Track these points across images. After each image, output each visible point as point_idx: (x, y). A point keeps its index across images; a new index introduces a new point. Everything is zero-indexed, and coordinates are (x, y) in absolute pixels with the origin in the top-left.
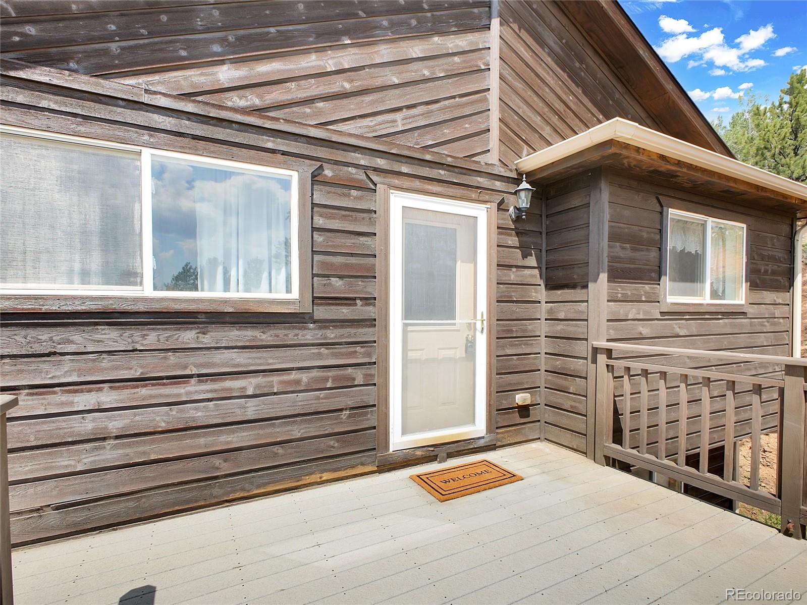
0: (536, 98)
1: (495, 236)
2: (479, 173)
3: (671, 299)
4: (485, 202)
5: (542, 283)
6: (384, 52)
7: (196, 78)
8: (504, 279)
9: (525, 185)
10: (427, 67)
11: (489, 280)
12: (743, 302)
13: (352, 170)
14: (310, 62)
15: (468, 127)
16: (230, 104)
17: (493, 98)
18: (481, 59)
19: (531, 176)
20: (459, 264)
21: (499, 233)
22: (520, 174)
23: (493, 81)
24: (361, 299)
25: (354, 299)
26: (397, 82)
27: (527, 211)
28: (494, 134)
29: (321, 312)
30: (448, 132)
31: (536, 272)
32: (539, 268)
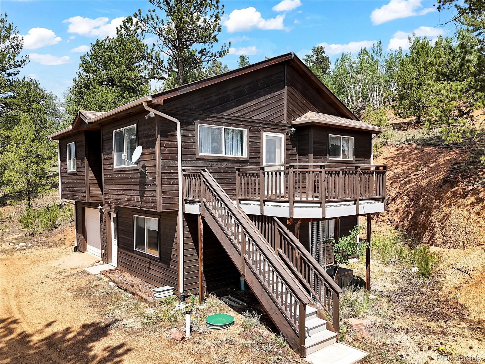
0: (296, 104)
1: (286, 142)
2: (282, 126)
3: (330, 159)
4: (283, 133)
5: (297, 154)
6: (262, 99)
7: (230, 111)
8: (288, 153)
9: (293, 129)
10: (271, 100)
11: (284, 153)
12: (353, 160)
13: (256, 127)
14: (248, 104)
15: (280, 114)
16: (235, 116)
17: (285, 105)
18: (282, 95)
19: (295, 126)
20: (277, 149)
21: (287, 141)
22: (292, 125)
23: (285, 101)
24: (258, 158)
25: (256, 158)
26: (265, 105)
27: (294, 135)
28: (286, 115)
29: (251, 161)
30: (275, 116)
31: (296, 151)
32: (296, 150)
